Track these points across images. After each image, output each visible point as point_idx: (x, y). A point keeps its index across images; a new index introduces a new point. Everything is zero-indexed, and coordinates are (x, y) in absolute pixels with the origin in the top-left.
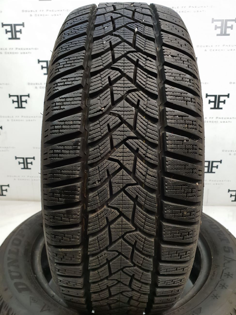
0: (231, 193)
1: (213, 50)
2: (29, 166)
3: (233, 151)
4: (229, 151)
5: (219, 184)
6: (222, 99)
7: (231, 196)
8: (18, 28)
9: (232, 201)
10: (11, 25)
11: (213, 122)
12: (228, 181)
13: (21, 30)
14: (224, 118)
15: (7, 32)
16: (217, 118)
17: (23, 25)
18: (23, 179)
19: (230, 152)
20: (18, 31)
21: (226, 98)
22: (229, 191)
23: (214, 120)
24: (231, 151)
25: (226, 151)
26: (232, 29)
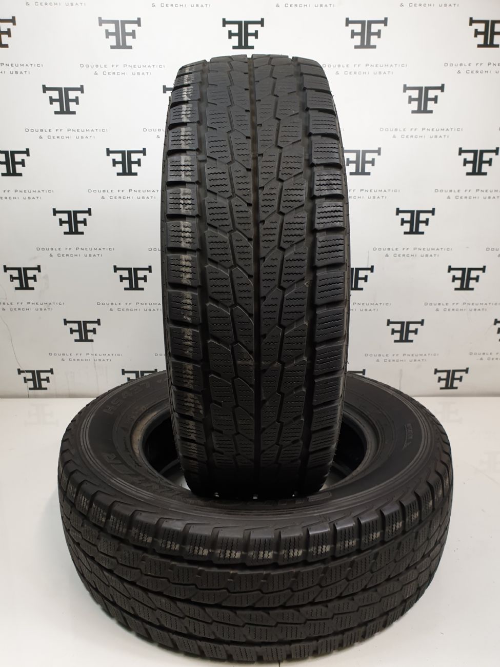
0: (439, 374)
1: (407, 137)
2: (90, 336)
3: (441, 304)
4: (435, 305)
5: (419, 360)
6: (423, 217)
7: (440, 379)
8: (72, 95)
9: (441, 388)
10: (59, 90)
11: (408, 256)
12: (435, 355)
13: (77, 98)
14: (426, 249)
15: (52, 100)
16: (415, 249)
17: (81, 89)
18: (78, 360)
19: (438, 307)
20: (72, 100)
21: (429, 215)
22: (436, 371)
23: (411, 252)
24: (439, 304)
25: (431, 304)
26: (436, 102)
